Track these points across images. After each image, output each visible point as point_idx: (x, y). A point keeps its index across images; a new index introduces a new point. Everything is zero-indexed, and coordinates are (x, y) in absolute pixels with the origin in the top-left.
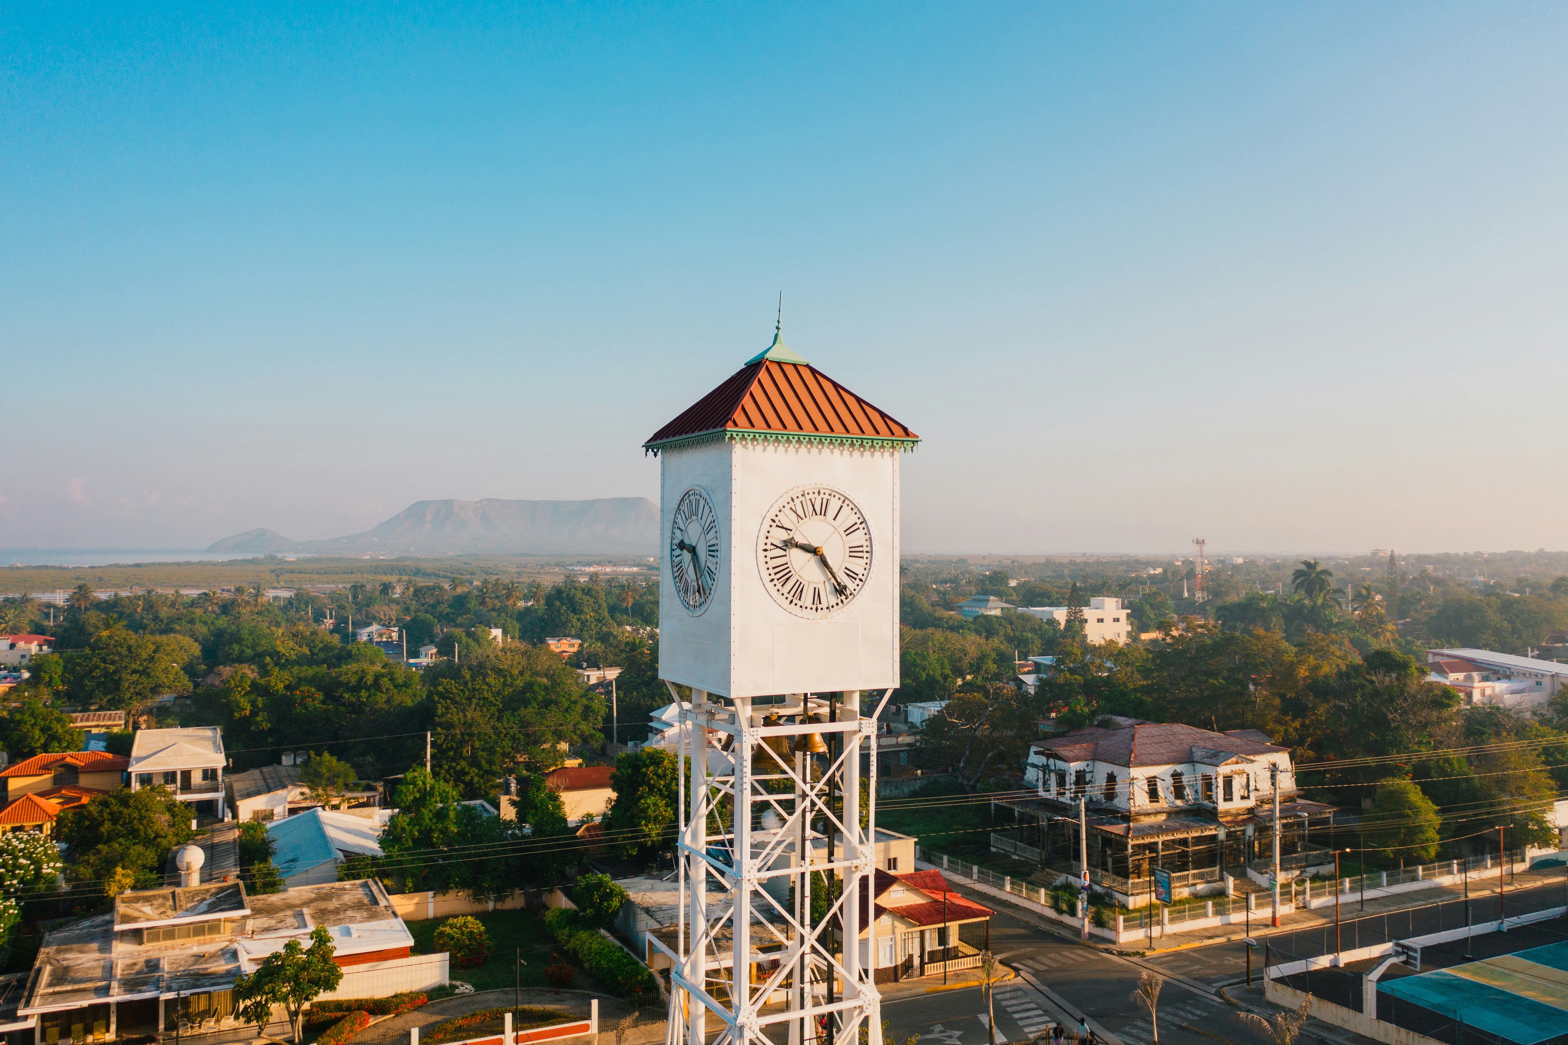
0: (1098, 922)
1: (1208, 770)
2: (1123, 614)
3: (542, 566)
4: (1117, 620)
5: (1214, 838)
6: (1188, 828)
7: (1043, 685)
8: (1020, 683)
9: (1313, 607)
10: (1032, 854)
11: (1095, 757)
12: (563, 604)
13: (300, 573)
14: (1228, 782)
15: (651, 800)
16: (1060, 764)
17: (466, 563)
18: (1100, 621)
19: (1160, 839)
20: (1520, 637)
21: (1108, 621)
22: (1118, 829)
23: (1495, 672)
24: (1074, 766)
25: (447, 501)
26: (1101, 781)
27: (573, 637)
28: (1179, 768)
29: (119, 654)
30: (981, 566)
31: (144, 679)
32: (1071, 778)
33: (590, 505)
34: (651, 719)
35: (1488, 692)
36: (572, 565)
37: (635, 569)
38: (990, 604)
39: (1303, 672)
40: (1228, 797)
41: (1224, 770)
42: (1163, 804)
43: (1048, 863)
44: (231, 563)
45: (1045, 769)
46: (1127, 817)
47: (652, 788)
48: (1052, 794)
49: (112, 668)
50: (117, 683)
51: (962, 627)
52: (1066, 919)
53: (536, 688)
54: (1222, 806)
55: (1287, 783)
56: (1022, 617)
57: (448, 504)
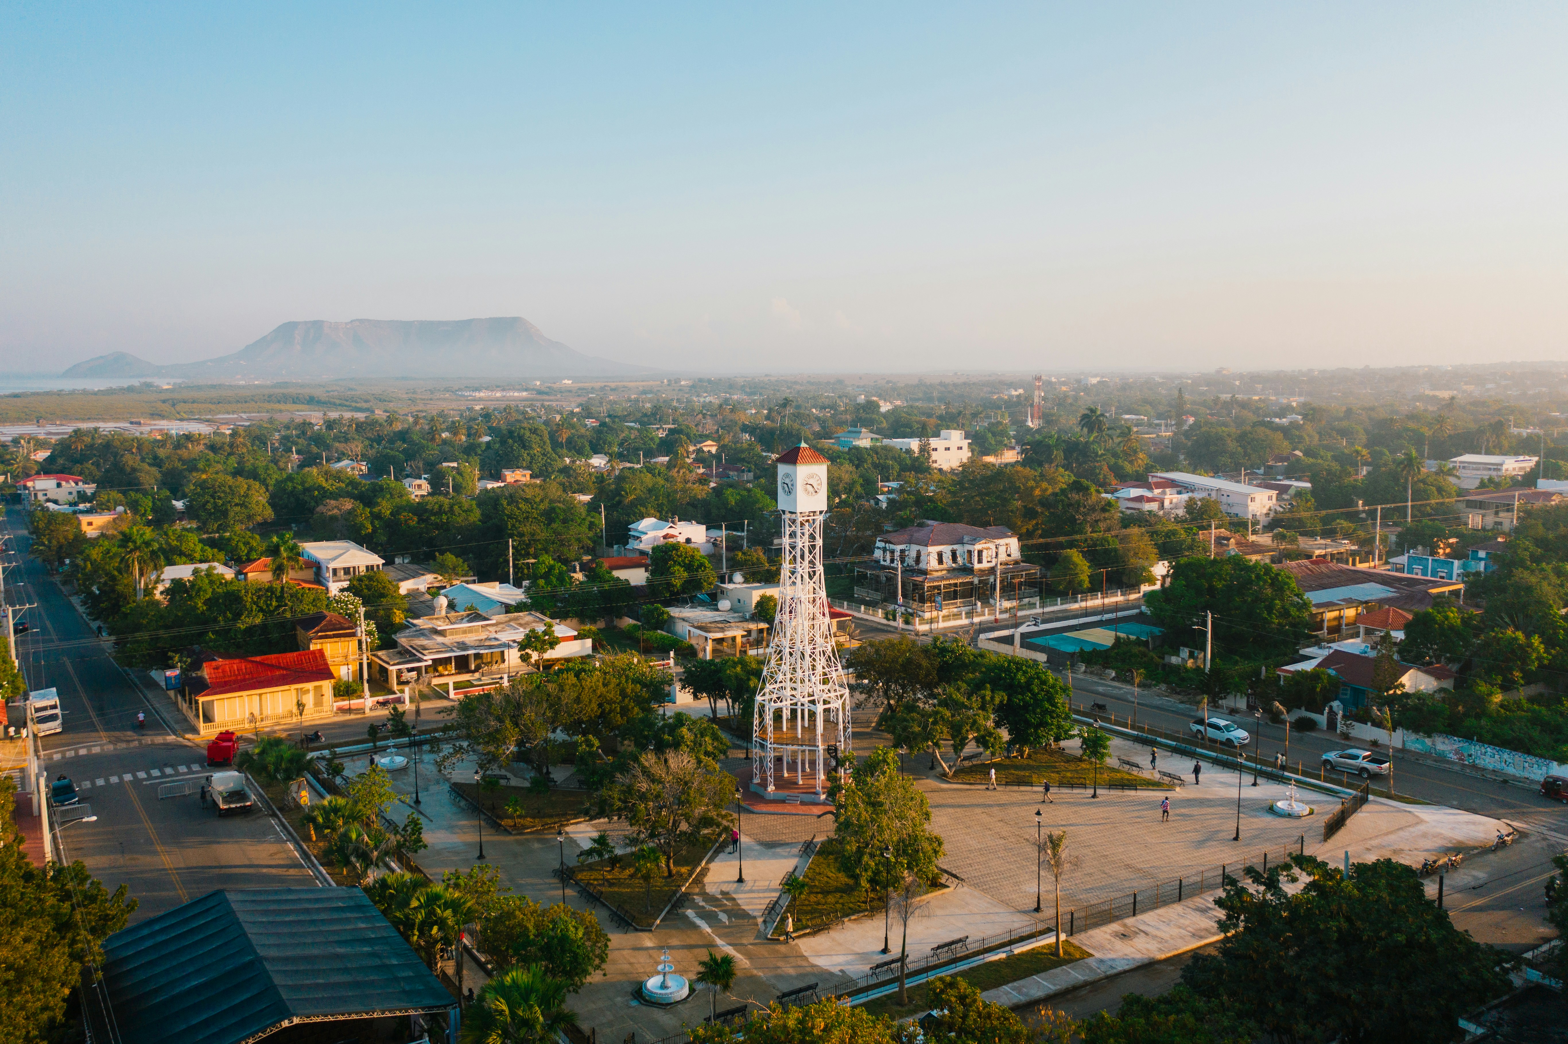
0: (907, 622)
1: (970, 547)
2: (965, 443)
3: (432, 392)
4: (960, 448)
5: (972, 583)
6: (958, 578)
7: (890, 502)
8: (877, 501)
9: (1087, 443)
10: (878, 596)
11: (910, 542)
12: (515, 442)
13: (193, 402)
14: (980, 553)
15: (677, 568)
16: (892, 546)
17: (351, 389)
18: (948, 449)
19: (942, 583)
20: (1249, 459)
21: (954, 449)
22: (920, 579)
23: (1186, 488)
24: (898, 548)
25: (315, 323)
26: (913, 554)
27: (525, 468)
28: (955, 547)
29: (224, 492)
30: (858, 387)
31: (244, 510)
32: (897, 554)
33: (466, 324)
34: (629, 530)
35: (1174, 501)
36: (460, 390)
37: (524, 394)
38: (862, 435)
39: (1037, 492)
40: (980, 561)
41: (978, 547)
42: (944, 566)
43: (885, 600)
44: (110, 392)
45: (885, 550)
46: (925, 572)
47: (675, 562)
48: (888, 563)
49: (220, 502)
50: (225, 514)
51: (839, 457)
52: (892, 623)
53: (558, 510)
54: (977, 566)
55: (1016, 554)
56: (885, 448)
57: (317, 325)
